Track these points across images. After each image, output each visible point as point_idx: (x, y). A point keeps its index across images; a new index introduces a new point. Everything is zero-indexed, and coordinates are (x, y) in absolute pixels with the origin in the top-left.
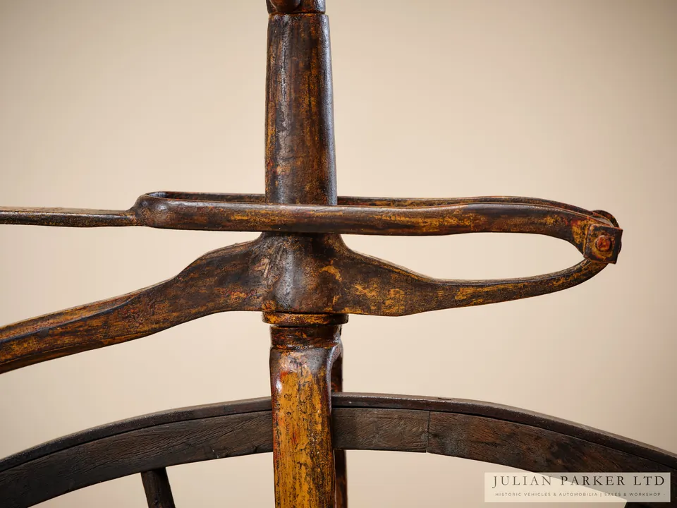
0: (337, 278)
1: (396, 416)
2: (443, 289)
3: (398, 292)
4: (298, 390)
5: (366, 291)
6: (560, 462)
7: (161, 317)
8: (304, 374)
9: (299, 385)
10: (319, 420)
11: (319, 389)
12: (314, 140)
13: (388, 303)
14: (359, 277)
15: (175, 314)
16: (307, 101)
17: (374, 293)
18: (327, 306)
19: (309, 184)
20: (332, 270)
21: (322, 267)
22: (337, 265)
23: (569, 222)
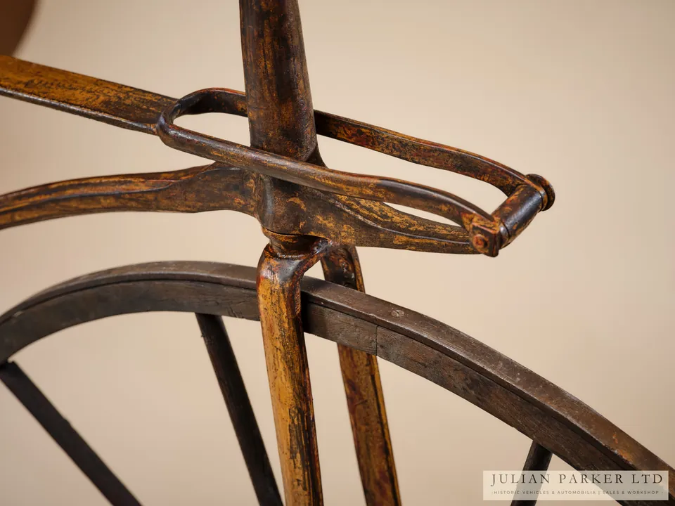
0: (302, 207)
1: (353, 323)
2: (384, 233)
3: (350, 228)
4: (271, 294)
5: (325, 222)
6: (473, 392)
7: (191, 204)
8: (275, 282)
9: (271, 291)
10: (286, 320)
11: (285, 297)
12: (272, 96)
13: (343, 234)
14: (319, 210)
15: (200, 204)
16: (263, 64)
17: (331, 225)
18: (294, 230)
19: (272, 132)
20: (298, 201)
21: (289, 198)
22: (302, 198)
23: (459, 212)
